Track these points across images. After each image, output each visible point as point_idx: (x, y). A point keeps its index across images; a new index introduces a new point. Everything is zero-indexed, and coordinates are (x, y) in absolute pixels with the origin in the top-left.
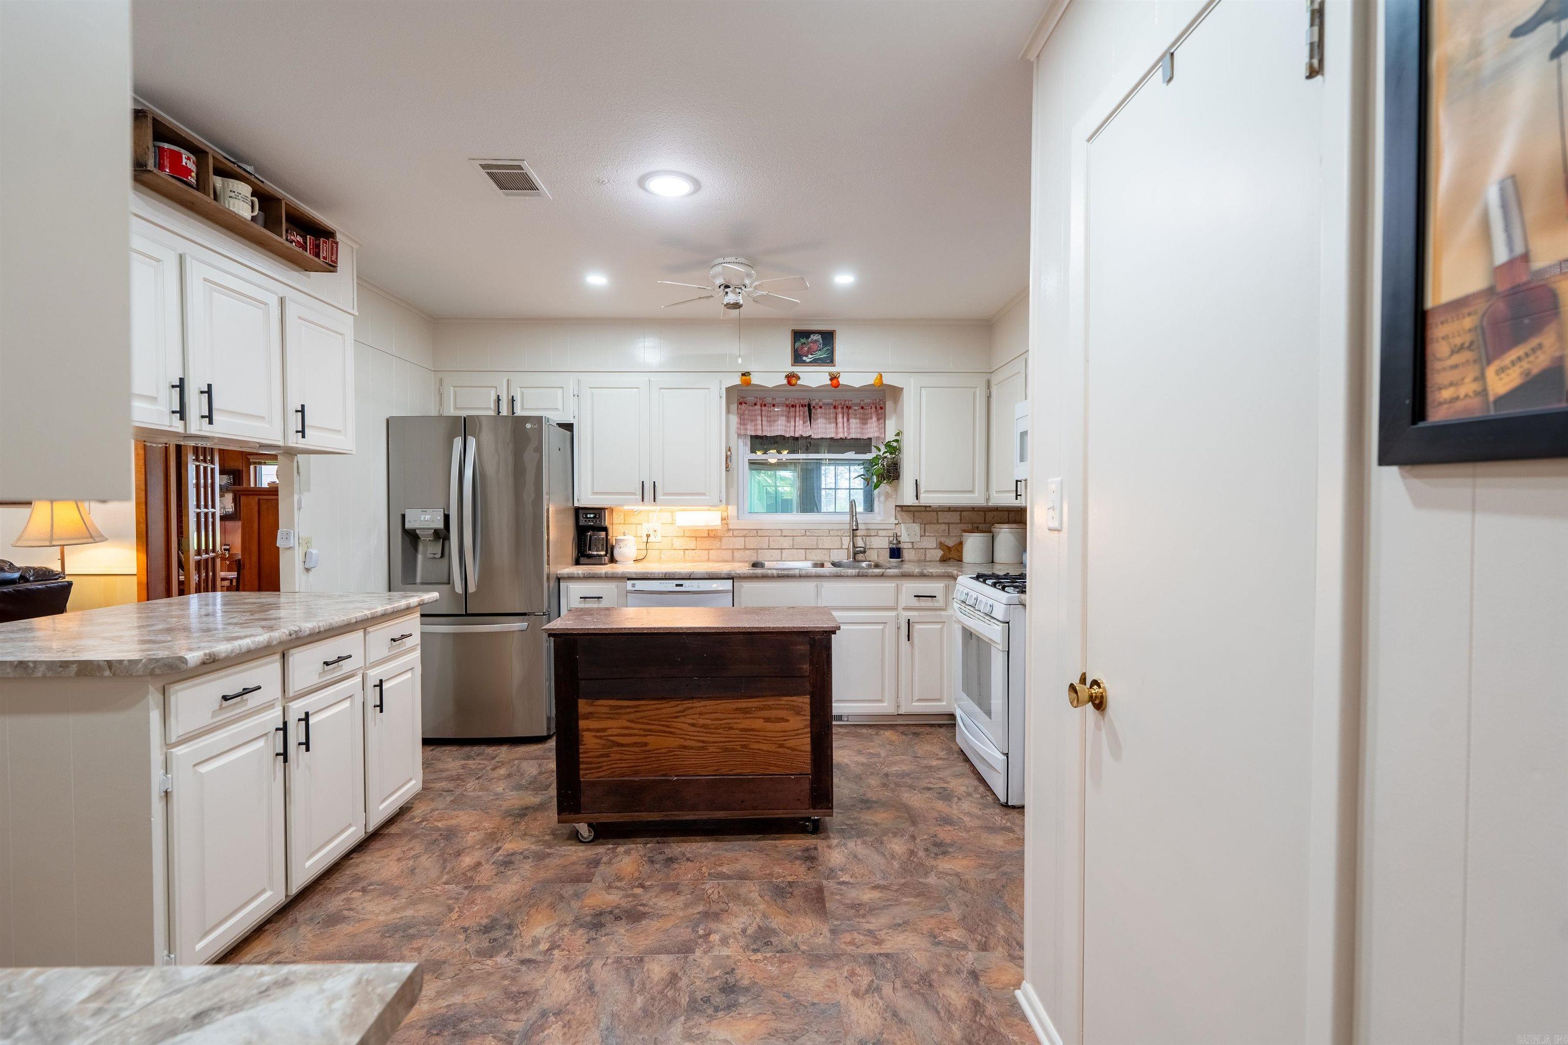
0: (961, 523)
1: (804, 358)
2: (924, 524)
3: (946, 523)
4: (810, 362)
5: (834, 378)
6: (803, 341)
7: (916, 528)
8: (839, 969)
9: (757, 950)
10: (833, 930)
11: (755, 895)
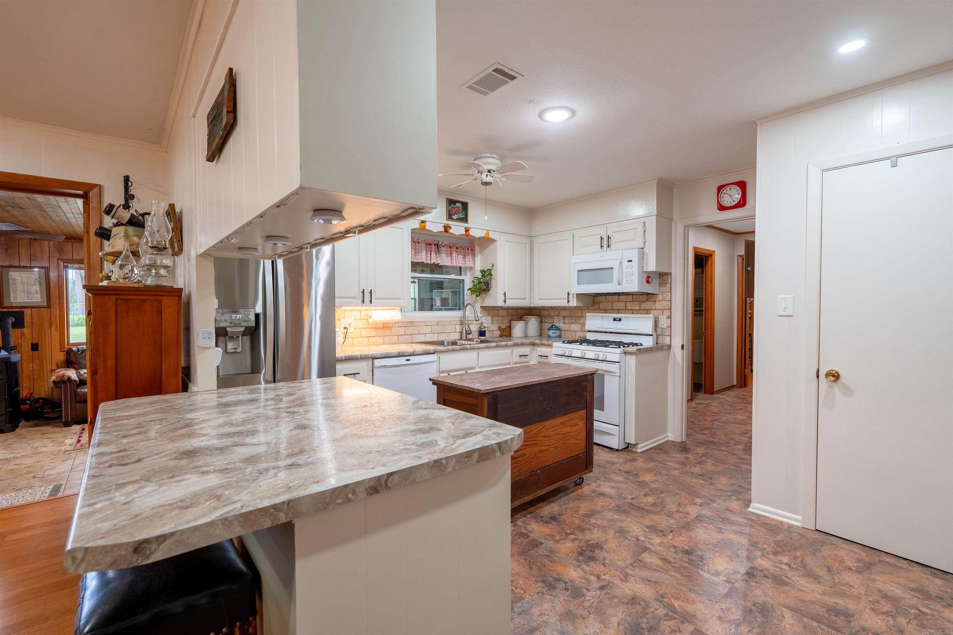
0: (507, 316)
1: (453, 217)
2: (493, 317)
3: (501, 316)
4: (456, 219)
5: (467, 230)
6: (453, 206)
7: (489, 319)
8: (698, 528)
9: (664, 535)
10: (667, 516)
11: (616, 517)
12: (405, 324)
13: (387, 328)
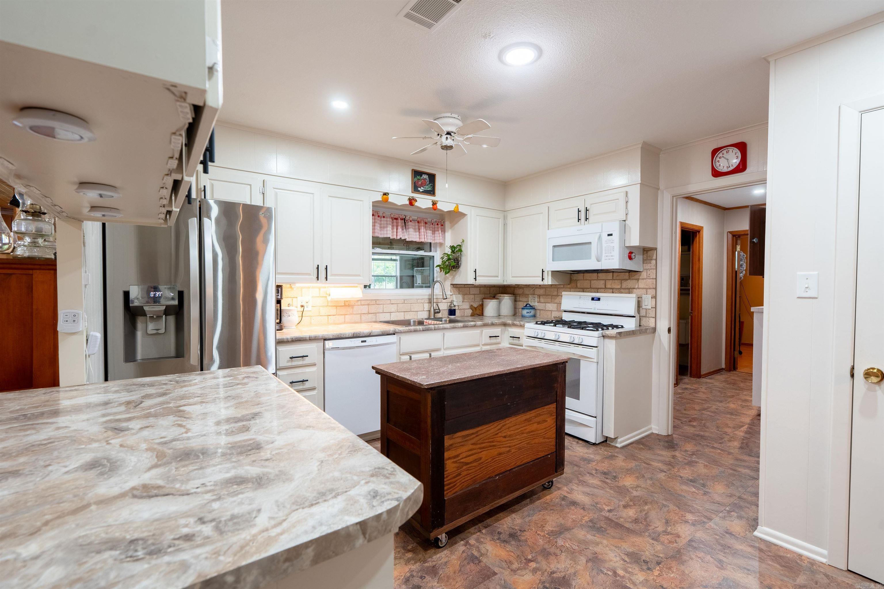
0: (480, 294)
1: (419, 189)
2: (464, 295)
3: (473, 294)
4: (422, 192)
5: (434, 203)
6: (418, 177)
7: (460, 297)
8: (692, 559)
9: (649, 569)
10: (653, 539)
11: (589, 537)
12: (368, 302)
13: (349, 306)
